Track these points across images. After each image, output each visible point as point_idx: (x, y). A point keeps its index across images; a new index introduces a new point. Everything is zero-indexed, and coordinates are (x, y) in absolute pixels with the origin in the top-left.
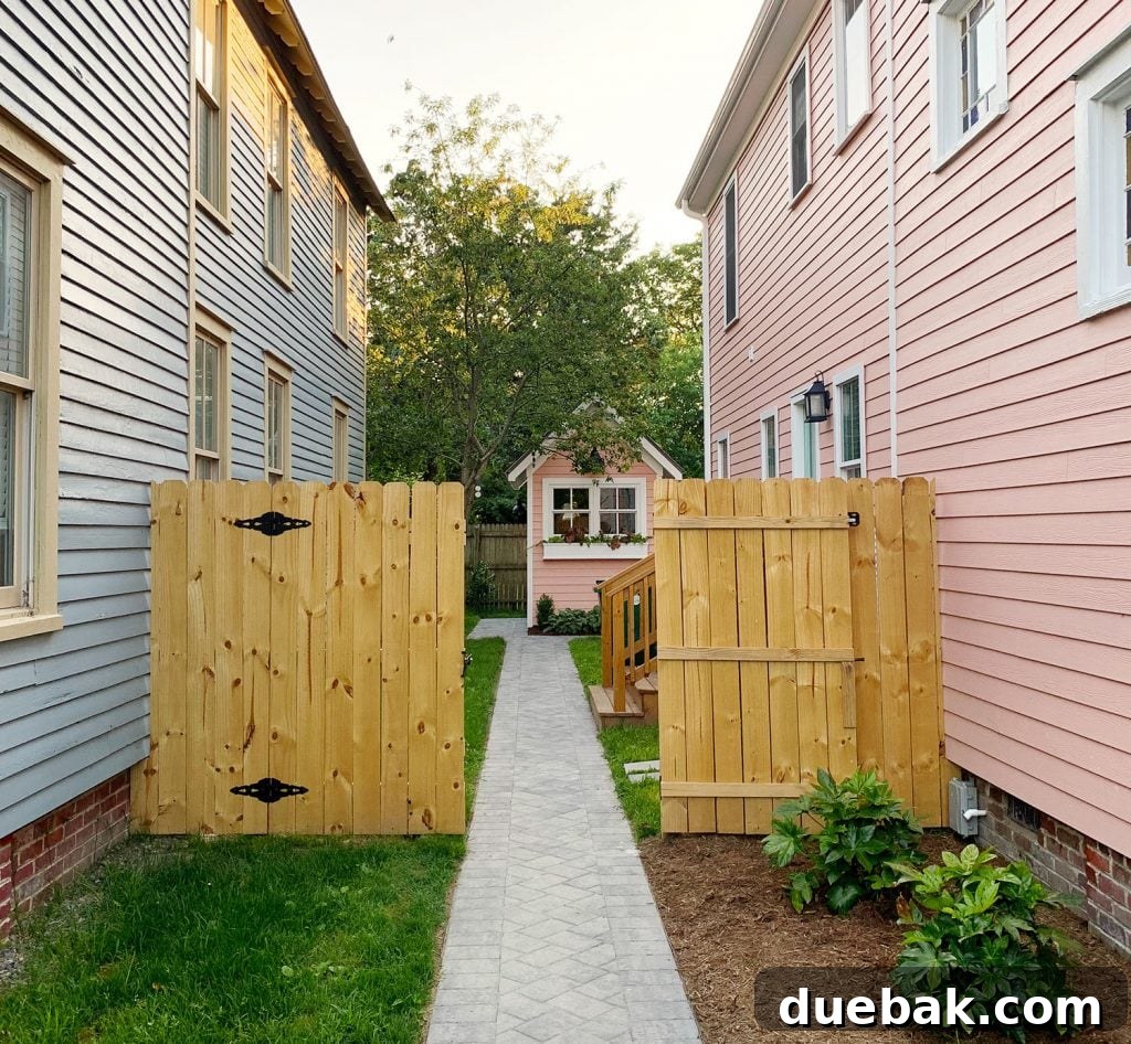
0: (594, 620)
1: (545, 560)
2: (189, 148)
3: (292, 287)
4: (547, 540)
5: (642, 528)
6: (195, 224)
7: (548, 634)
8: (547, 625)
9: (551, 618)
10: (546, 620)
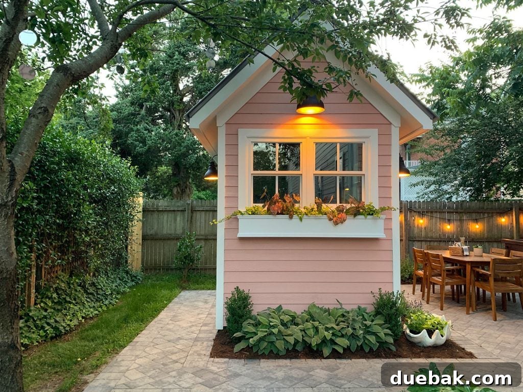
0: (311, 332)
1: (242, 239)
4: (243, 210)
5: (370, 196)
7: (239, 356)
8: (239, 340)
9: (248, 327)
10: (239, 329)
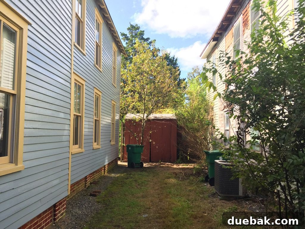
2: (72, 28)
3: (102, 71)
6: (73, 50)
